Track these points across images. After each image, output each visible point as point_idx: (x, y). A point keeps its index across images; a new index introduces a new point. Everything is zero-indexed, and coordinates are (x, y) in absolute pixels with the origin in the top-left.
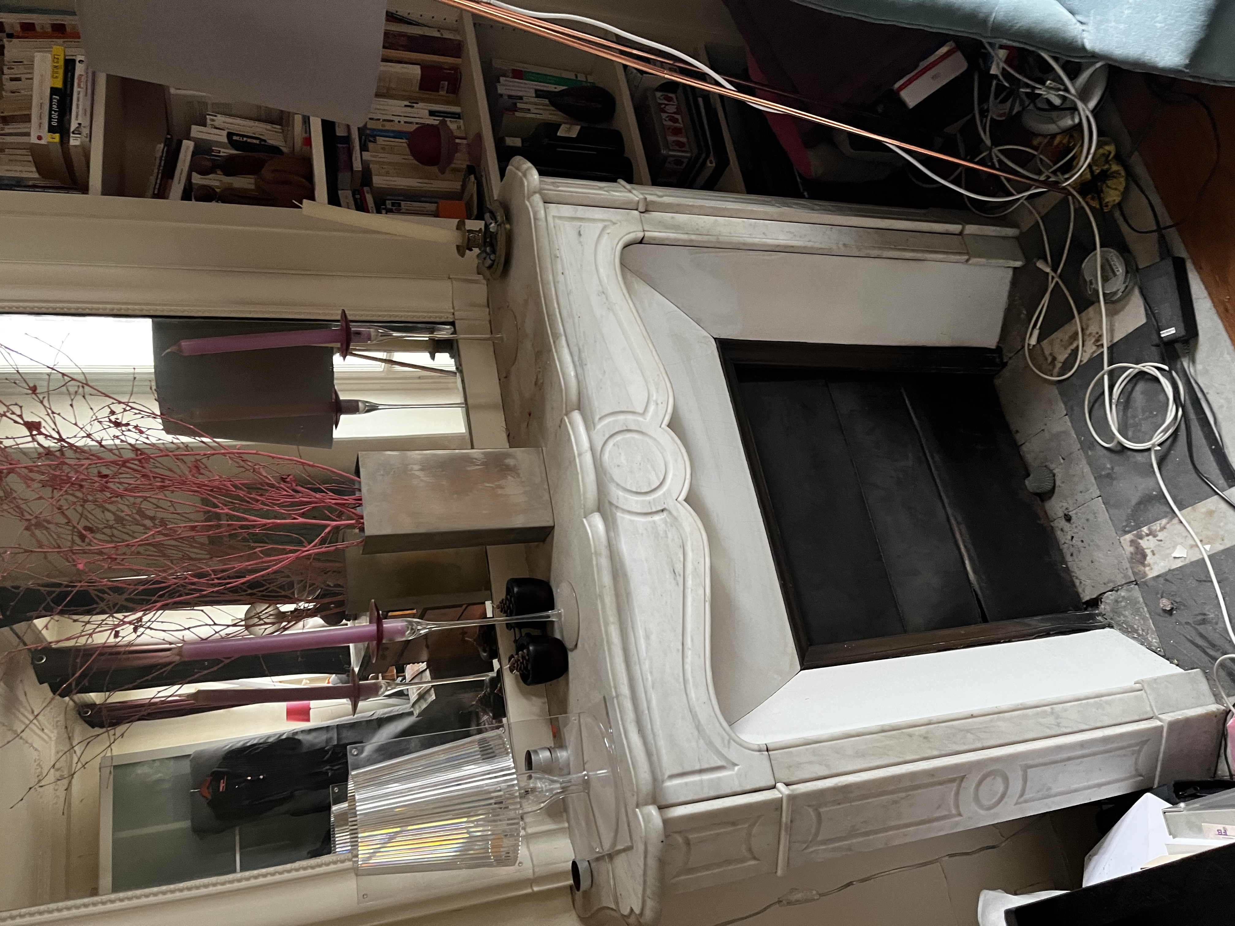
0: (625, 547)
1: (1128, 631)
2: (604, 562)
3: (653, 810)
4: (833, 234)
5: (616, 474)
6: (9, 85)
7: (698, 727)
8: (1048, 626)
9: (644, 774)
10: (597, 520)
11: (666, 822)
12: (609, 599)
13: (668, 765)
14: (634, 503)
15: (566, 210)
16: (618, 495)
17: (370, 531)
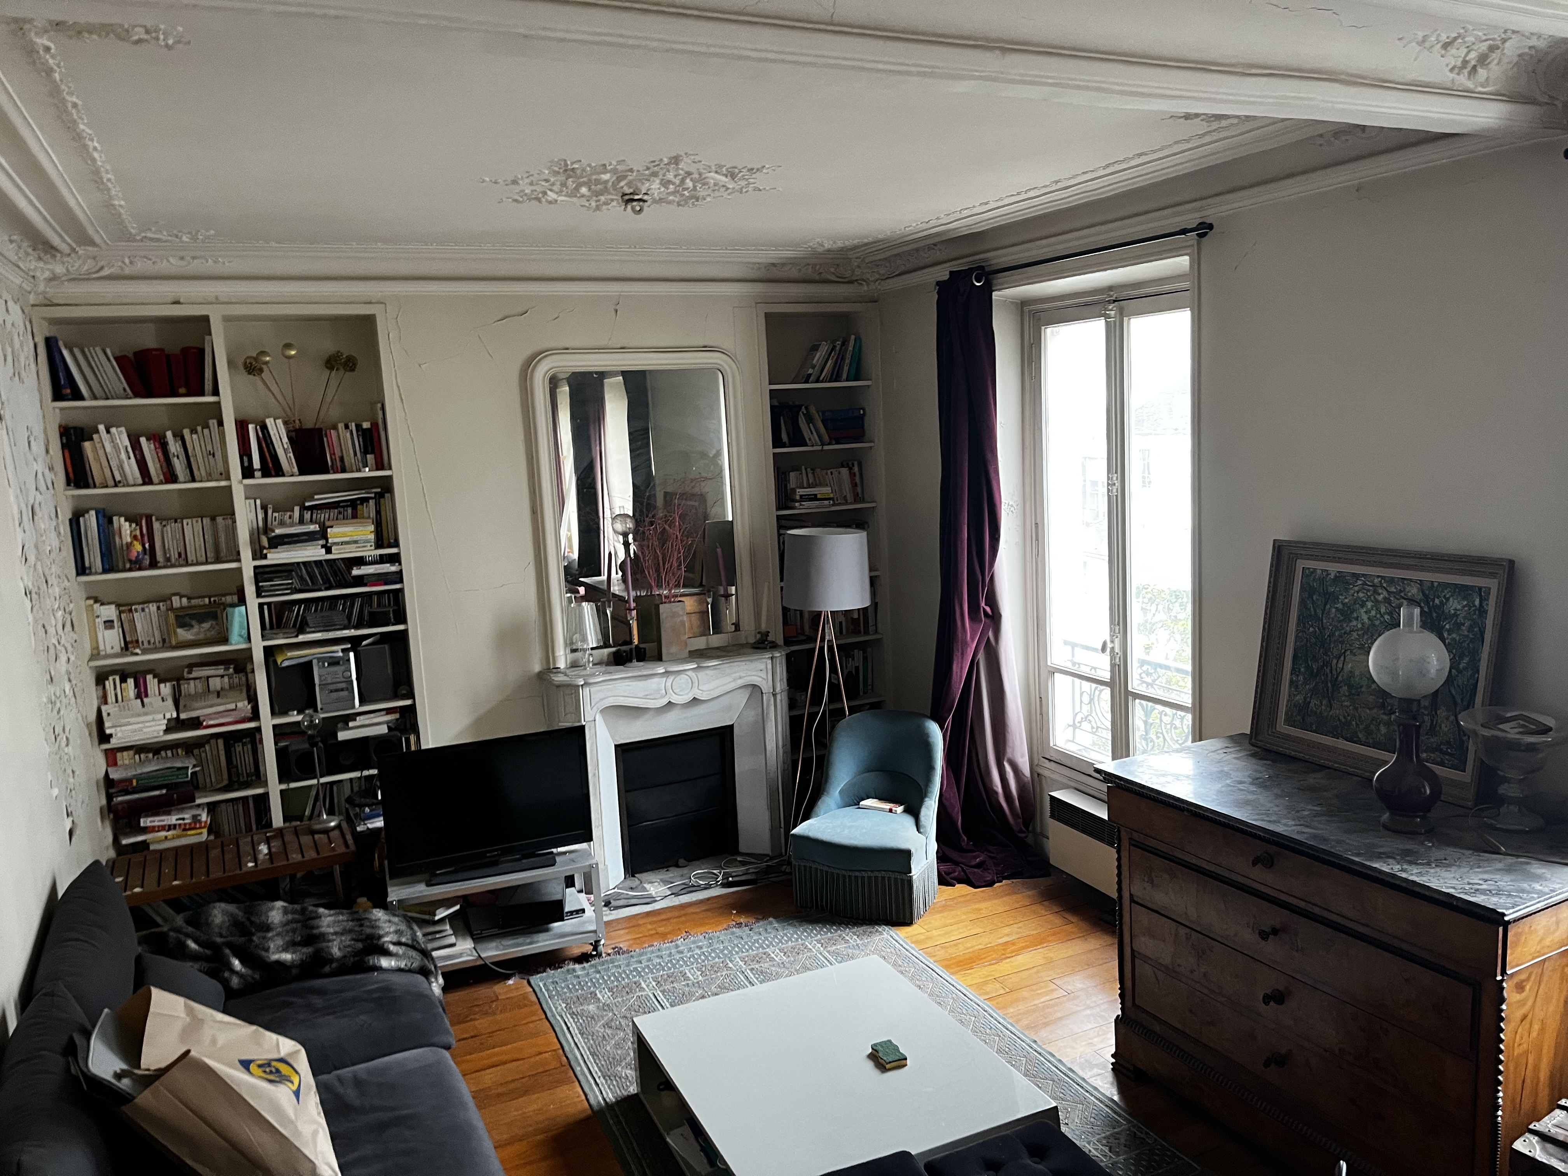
0: (656, 680)
1: (622, 882)
2: (651, 672)
3: (582, 683)
4: (774, 769)
5: (678, 678)
6: (829, 472)
7: (603, 699)
8: (626, 849)
9: (592, 681)
10: (663, 671)
11: (578, 686)
12: (640, 673)
13: (594, 689)
14: (669, 684)
15: (770, 666)
16: (671, 678)
17: (661, 606)
